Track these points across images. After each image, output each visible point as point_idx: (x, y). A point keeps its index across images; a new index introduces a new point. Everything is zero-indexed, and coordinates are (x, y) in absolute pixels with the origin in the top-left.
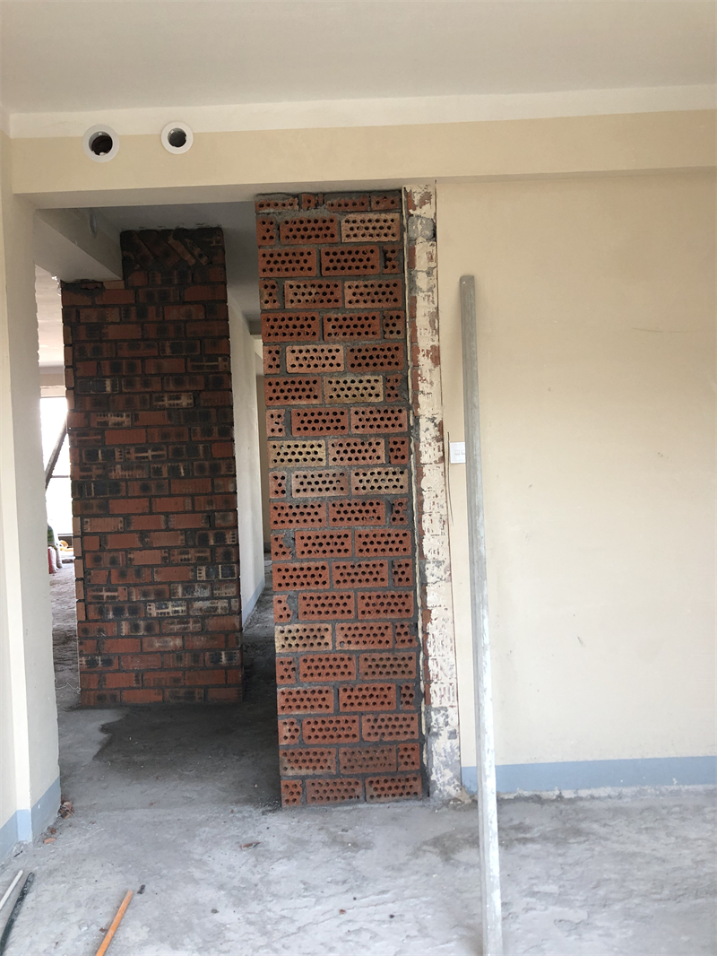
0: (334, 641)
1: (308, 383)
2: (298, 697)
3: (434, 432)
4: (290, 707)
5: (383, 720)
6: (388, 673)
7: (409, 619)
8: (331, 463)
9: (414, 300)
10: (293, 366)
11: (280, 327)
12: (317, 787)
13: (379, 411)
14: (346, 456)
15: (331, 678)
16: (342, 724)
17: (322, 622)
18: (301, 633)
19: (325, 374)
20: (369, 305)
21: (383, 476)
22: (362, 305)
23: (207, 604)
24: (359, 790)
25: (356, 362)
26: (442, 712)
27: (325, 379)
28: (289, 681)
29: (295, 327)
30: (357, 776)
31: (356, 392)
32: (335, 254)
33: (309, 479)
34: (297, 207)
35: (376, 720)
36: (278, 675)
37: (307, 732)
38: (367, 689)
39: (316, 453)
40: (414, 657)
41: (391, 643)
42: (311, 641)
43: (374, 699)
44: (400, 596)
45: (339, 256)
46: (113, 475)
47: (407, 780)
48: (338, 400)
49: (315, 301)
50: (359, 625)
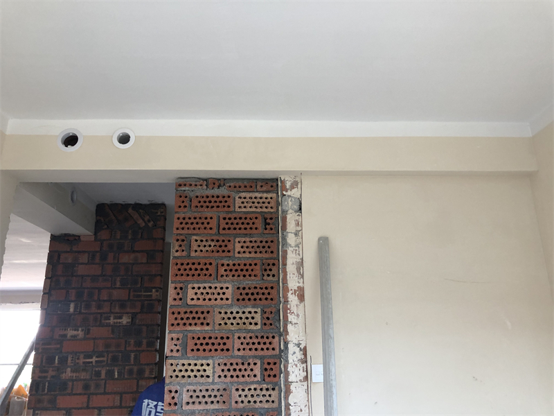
1: (203, 313)
3: (299, 355)
8: (217, 380)
9: (285, 252)
10: (193, 299)
11: (185, 270)
13: (257, 337)
14: (229, 374)
19: (216, 306)
20: (253, 255)
21: (258, 392)
22: (247, 255)
25: (241, 297)
27: (217, 310)
29: (196, 270)
31: (239, 321)
32: (230, 219)
33: (198, 393)
34: (205, 187)
39: (205, 370)
45: (233, 220)
46: (63, 376)
48: (225, 327)
49: (213, 251)
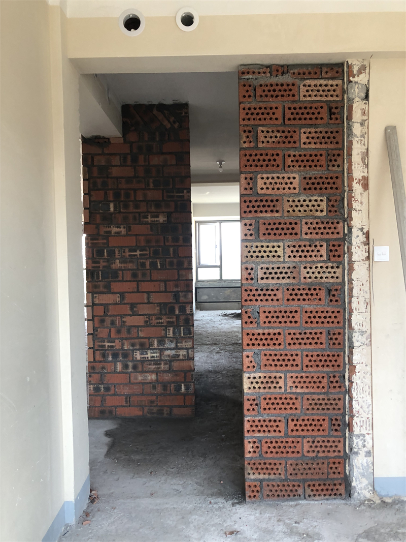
0: (286, 385)
1: (272, 201)
2: (259, 424)
3: (362, 238)
4: (253, 431)
5: (318, 442)
6: (323, 409)
7: (340, 372)
8: (287, 259)
9: (350, 143)
10: (262, 189)
11: (254, 161)
12: (271, 488)
13: (323, 223)
14: (298, 255)
15: (283, 412)
16: (290, 444)
17: (277, 372)
18: (262, 379)
19: (285, 194)
20: (318, 146)
21: (324, 269)
22: (313, 146)
23: (173, 352)
24: (300, 491)
25: (308, 187)
26: (361, 438)
27: (285, 199)
28: (253, 413)
29: (264, 160)
30: (299, 481)
31: (306, 208)
32: (295, 109)
33: (270, 270)
34: (269, 75)
35: (313, 442)
36: (246, 408)
37: (265, 449)
38: (308, 420)
39: (276, 251)
40: (342, 398)
41: (326, 388)
42: (269, 385)
43: (313, 427)
44: (333, 356)
45: (298, 110)
46: (114, 266)
47: (335, 485)
48: (294, 214)
49: (279, 143)
50: (303, 375)
